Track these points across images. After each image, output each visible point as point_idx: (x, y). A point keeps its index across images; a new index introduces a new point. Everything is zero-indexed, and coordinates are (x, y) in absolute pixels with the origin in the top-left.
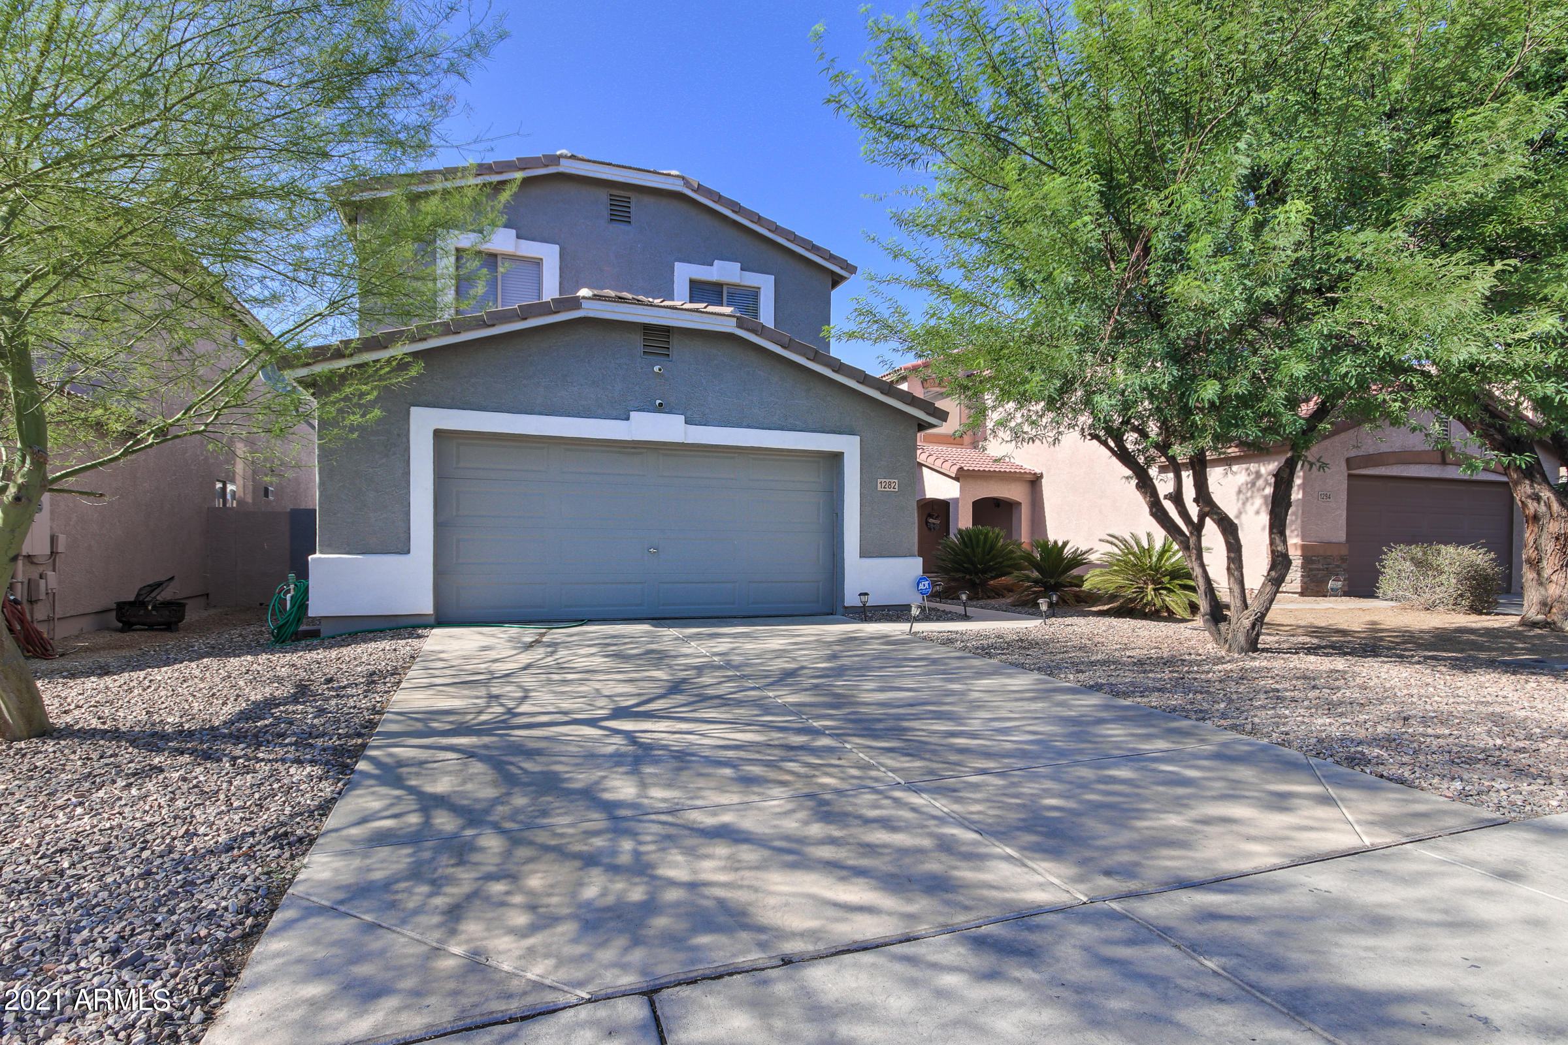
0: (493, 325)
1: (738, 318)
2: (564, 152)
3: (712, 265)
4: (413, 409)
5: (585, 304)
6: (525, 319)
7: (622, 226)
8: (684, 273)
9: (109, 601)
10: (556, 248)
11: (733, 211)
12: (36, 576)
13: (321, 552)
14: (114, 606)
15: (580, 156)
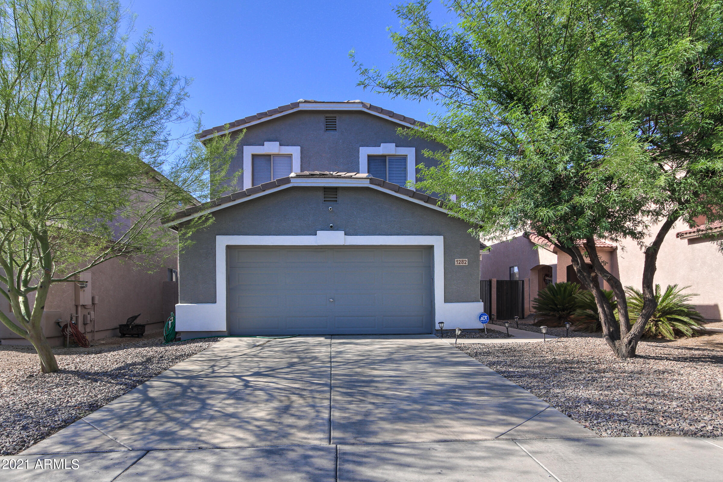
0: (250, 195)
1: (370, 179)
2: (301, 100)
3: (380, 146)
4: (217, 237)
5: (292, 180)
6: (264, 191)
7: (332, 133)
8: (364, 152)
9: (116, 324)
10: (298, 148)
11: (390, 116)
12: (86, 313)
13: (181, 303)
14: (118, 327)
15: (310, 100)
